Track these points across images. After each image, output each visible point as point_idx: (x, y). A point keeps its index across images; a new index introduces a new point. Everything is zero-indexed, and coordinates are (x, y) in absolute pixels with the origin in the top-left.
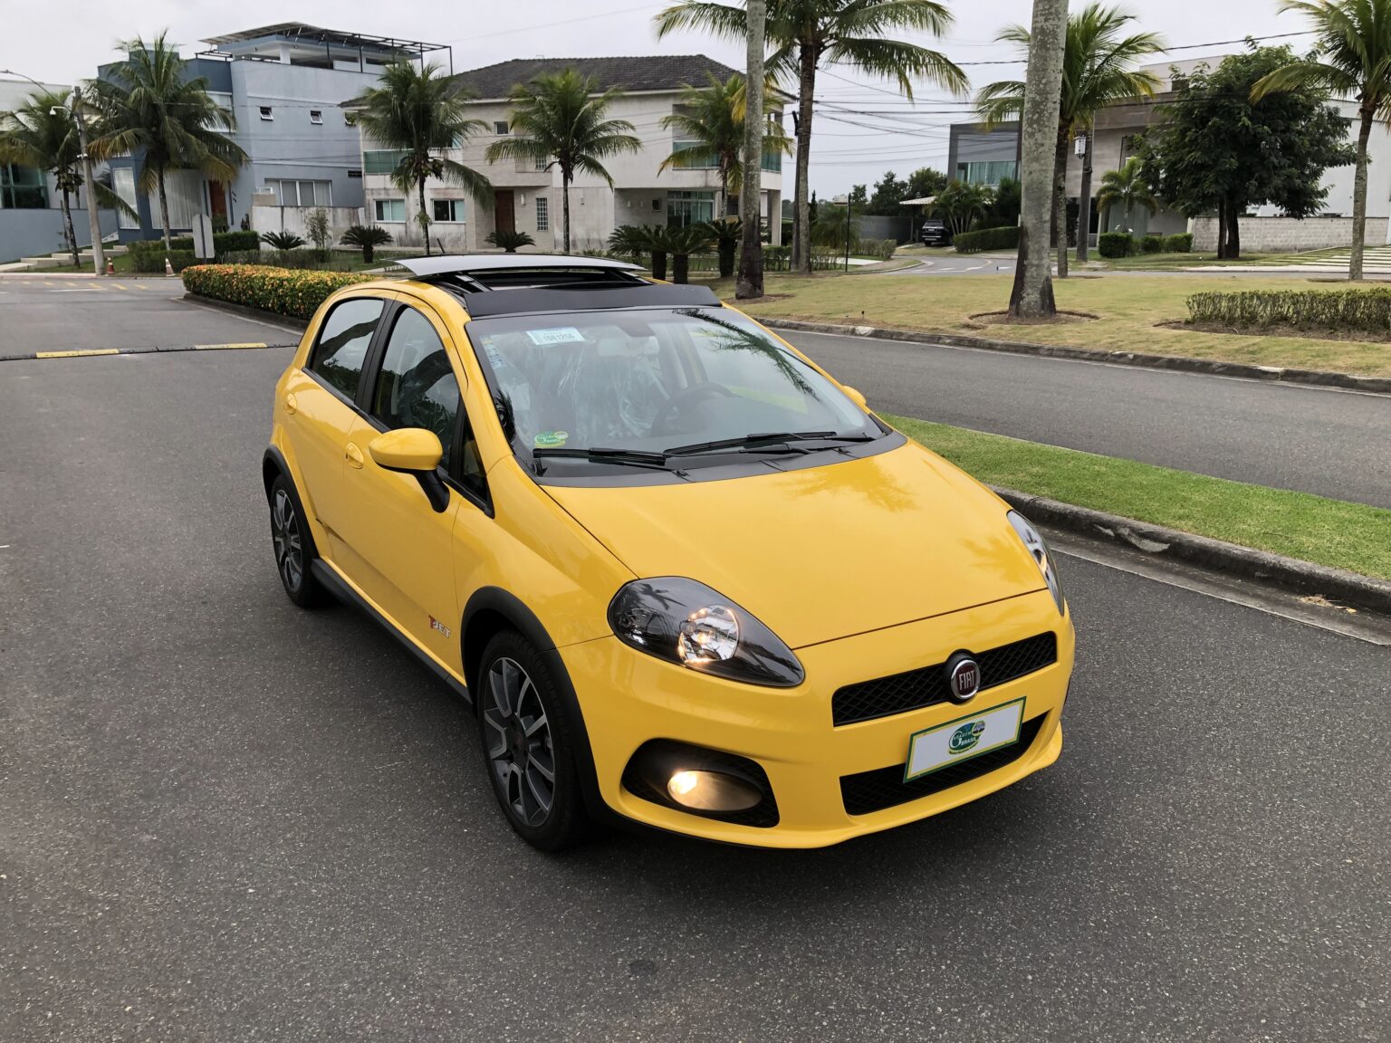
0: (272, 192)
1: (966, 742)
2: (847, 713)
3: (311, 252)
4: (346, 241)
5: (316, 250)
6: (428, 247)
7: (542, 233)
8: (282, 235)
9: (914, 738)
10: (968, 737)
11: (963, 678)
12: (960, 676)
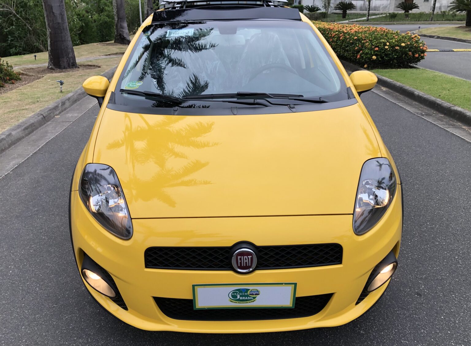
1: (241, 298)
2: (156, 262)
3: (320, 13)
4: (336, 8)
5: (322, 13)
6: (369, 11)
7: (426, 3)
8: (312, 6)
9: (196, 287)
10: (245, 296)
11: (241, 259)
12: (239, 257)
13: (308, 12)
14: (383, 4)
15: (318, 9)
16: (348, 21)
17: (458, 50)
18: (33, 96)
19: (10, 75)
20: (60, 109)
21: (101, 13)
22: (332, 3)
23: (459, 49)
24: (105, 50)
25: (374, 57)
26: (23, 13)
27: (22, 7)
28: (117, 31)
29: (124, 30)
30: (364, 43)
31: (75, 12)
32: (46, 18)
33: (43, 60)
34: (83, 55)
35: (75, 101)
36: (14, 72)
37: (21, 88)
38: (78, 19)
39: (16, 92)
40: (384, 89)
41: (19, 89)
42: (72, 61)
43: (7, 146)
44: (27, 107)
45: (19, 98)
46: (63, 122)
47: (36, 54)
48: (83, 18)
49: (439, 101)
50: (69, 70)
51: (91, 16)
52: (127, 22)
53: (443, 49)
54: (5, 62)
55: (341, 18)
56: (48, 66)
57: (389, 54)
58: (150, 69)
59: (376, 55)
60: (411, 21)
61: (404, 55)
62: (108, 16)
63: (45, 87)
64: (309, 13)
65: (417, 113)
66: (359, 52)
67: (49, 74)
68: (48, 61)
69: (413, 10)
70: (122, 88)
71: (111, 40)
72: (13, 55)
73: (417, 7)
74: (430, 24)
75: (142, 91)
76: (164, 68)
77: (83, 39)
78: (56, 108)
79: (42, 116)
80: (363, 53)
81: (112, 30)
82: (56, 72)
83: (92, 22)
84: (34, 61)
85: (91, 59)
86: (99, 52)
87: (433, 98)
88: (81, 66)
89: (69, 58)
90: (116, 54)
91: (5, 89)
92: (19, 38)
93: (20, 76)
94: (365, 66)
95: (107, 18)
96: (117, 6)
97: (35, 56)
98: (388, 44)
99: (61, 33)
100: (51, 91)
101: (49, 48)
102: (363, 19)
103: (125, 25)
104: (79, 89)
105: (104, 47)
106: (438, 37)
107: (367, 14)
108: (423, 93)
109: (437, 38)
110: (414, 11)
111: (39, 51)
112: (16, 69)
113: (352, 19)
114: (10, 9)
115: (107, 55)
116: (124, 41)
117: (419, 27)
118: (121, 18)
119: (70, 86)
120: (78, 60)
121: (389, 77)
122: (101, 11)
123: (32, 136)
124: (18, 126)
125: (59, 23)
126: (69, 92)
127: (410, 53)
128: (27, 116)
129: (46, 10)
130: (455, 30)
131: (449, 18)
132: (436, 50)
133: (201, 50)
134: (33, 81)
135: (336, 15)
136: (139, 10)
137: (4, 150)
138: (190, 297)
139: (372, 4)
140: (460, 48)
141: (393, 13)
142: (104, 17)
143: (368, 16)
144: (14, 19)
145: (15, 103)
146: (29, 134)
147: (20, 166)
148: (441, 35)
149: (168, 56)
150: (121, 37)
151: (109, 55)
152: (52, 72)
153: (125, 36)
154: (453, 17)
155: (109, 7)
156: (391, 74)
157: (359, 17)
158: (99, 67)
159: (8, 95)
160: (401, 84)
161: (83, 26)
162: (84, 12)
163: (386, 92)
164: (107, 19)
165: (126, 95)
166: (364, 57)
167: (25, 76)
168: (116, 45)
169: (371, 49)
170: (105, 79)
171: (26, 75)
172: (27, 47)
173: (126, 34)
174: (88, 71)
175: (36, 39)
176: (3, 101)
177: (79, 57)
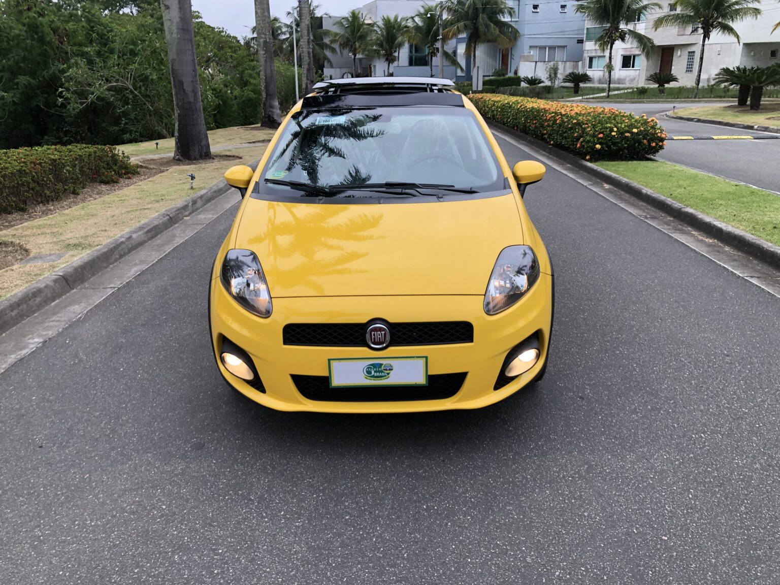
0: (532, 53)
1: (376, 374)
2: (293, 339)
3: (543, 87)
4: (565, 81)
5: (546, 86)
6: (609, 84)
7: (689, 74)
8: (532, 77)
9: (331, 361)
10: (379, 372)
11: (374, 335)
12: (373, 333)
13: (527, 85)
14: (630, 76)
15: (541, 82)
16: (581, 98)
17: (719, 137)
18: (156, 194)
19: (126, 168)
20: (190, 208)
21: (245, 86)
22: (560, 74)
23: (722, 136)
24: (249, 136)
25: (598, 146)
26: (143, 89)
27: (141, 81)
28: (265, 111)
29: (274, 110)
30: (585, 129)
31: (210, 86)
32: (174, 96)
33: (167, 148)
34: (219, 142)
35: (209, 200)
36: (131, 164)
37: (140, 183)
38: (213, 96)
39: (134, 189)
40: (607, 186)
41: (137, 185)
42: (205, 150)
43: (127, 251)
44: (149, 206)
45: (139, 196)
46: (194, 224)
47: (158, 141)
48: (220, 94)
49: (669, 201)
50: (200, 161)
51: (231, 90)
52: (279, 98)
53: (700, 136)
54: (120, 152)
55: (573, 94)
56: (175, 157)
57: (618, 143)
58: (300, 159)
59: (600, 144)
60: (667, 98)
61: (637, 144)
62: (254, 91)
63: (171, 183)
64: (528, 87)
65: (640, 216)
66: (579, 139)
67: (175, 167)
68: (174, 149)
69: (671, 83)
70: (266, 178)
71: (257, 123)
72: (127, 143)
73: (675, 80)
74: (693, 102)
75: (288, 181)
76: (319, 160)
77: (219, 121)
78: (185, 207)
79: (168, 217)
80: (584, 141)
81: (258, 110)
82: (184, 165)
83: (231, 99)
84: (155, 151)
85: (230, 148)
86: (240, 138)
87: (662, 198)
88: (216, 156)
89: (201, 146)
90: (263, 141)
91: (119, 185)
92: (135, 121)
93: (139, 170)
94: (588, 157)
95: (252, 93)
96: (266, 79)
97: (157, 144)
98: (615, 129)
99: (193, 115)
100: (179, 187)
101: (176, 134)
102: (602, 95)
103: (276, 103)
104: (214, 186)
105: (247, 132)
106: (699, 121)
107: (607, 89)
108: (652, 192)
109: (696, 122)
110: (672, 85)
111: (161, 137)
112: (133, 160)
113: (587, 95)
114: (126, 84)
115: (250, 143)
116: (273, 124)
117: (674, 107)
118: (270, 95)
119: (203, 181)
120: (214, 149)
121: (615, 171)
122: (244, 84)
123: (156, 240)
124: (140, 227)
125: (190, 103)
126: (201, 189)
127: (645, 141)
128: (150, 216)
129: (175, 87)
130: (723, 110)
131: (719, 94)
132: (690, 138)
133: (365, 137)
134: (154, 176)
135: (565, 90)
136: (295, 83)
137: (123, 255)
138: (326, 374)
139: (615, 75)
140: (724, 135)
141: (642, 87)
142: (248, 93)
143: (609, 91)
144: (131, 97)
145: (134, 202)
146: (153, 237)
147: (143, 273)
148: (702, 118)
149: (325, 144)
150: (269, 119)
151: (254, 142)
152: (178, 165)
153: (275, 118)
154: (725, 92)
155: (255, 78)
156: (618, 168)
157: (595, 92)
158: (241, 158)
159: (125, 192)
160: (628, 180)
161: (219, 104)
162: (222, 86)
163: (608, 191)
164: (252, 95)
165: (270, 185)
166: (586, 146)
167: (145, 169)
168: (263, 130)
169: (594, 136)
170: (249, 169)
171: (146, 167)
172: (145, 132)
173: (277, 115)
174: (226, 162)
175: (158, 122)
176: (119, 199)
177: (213, 145)
